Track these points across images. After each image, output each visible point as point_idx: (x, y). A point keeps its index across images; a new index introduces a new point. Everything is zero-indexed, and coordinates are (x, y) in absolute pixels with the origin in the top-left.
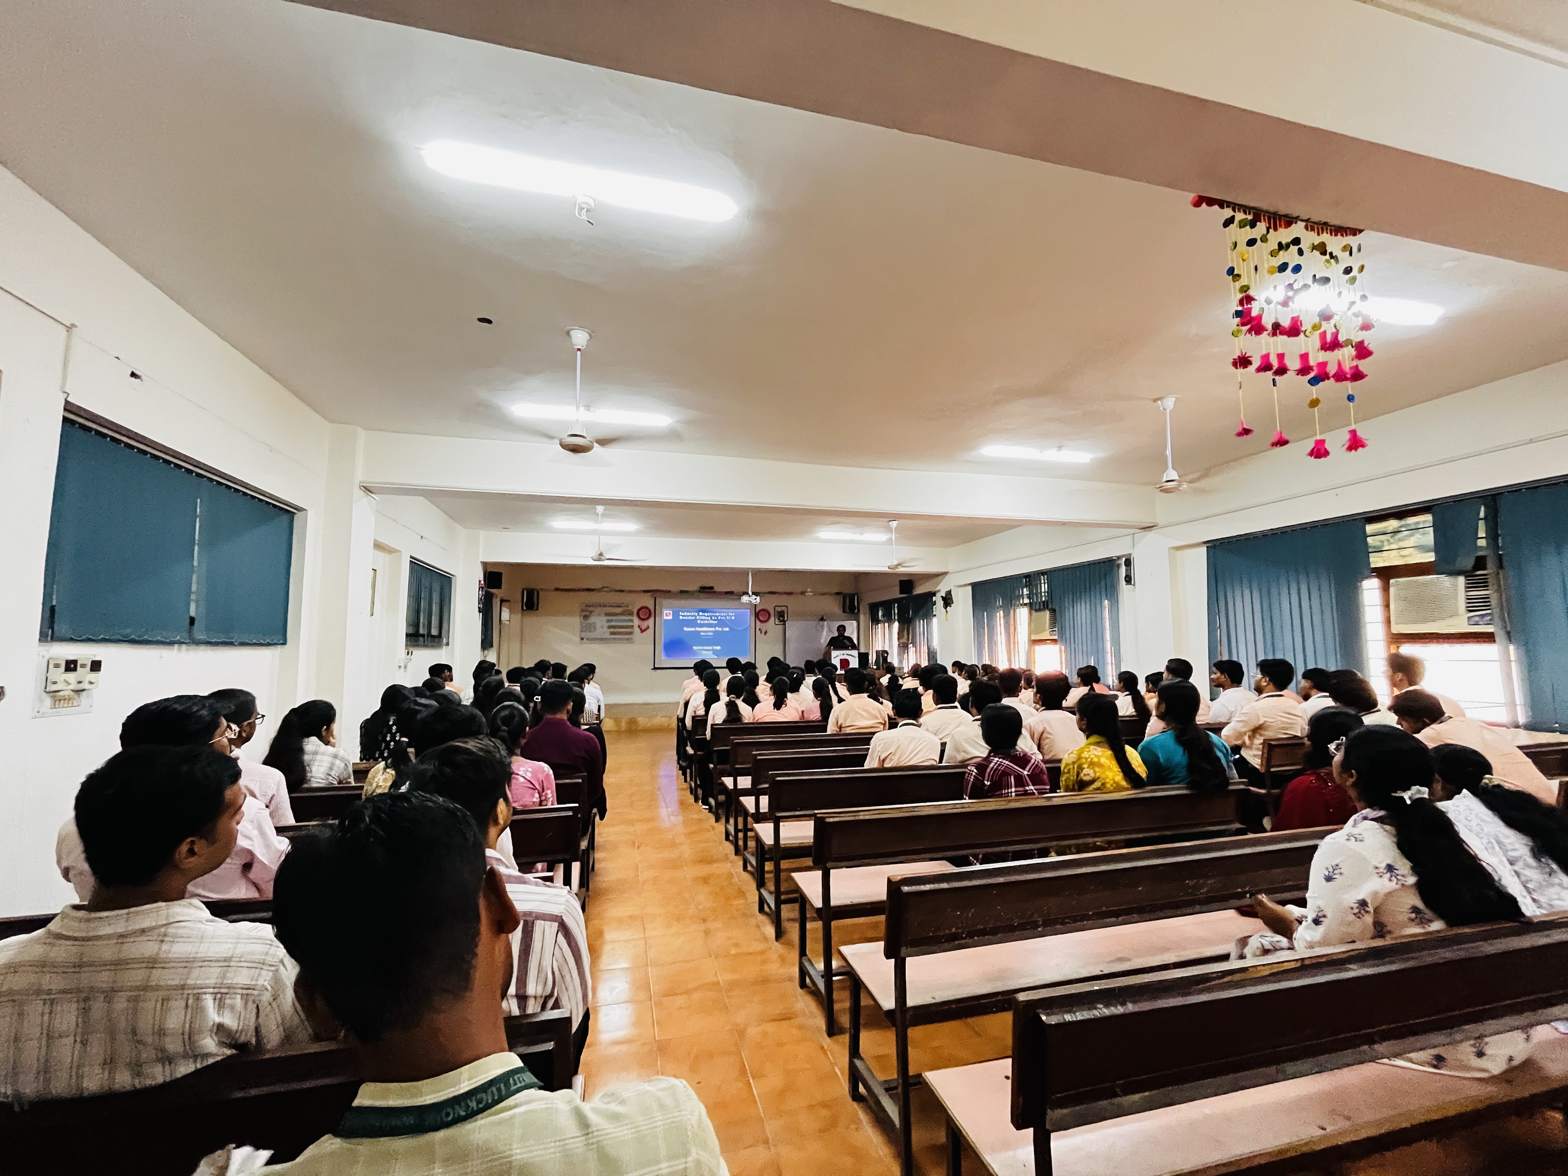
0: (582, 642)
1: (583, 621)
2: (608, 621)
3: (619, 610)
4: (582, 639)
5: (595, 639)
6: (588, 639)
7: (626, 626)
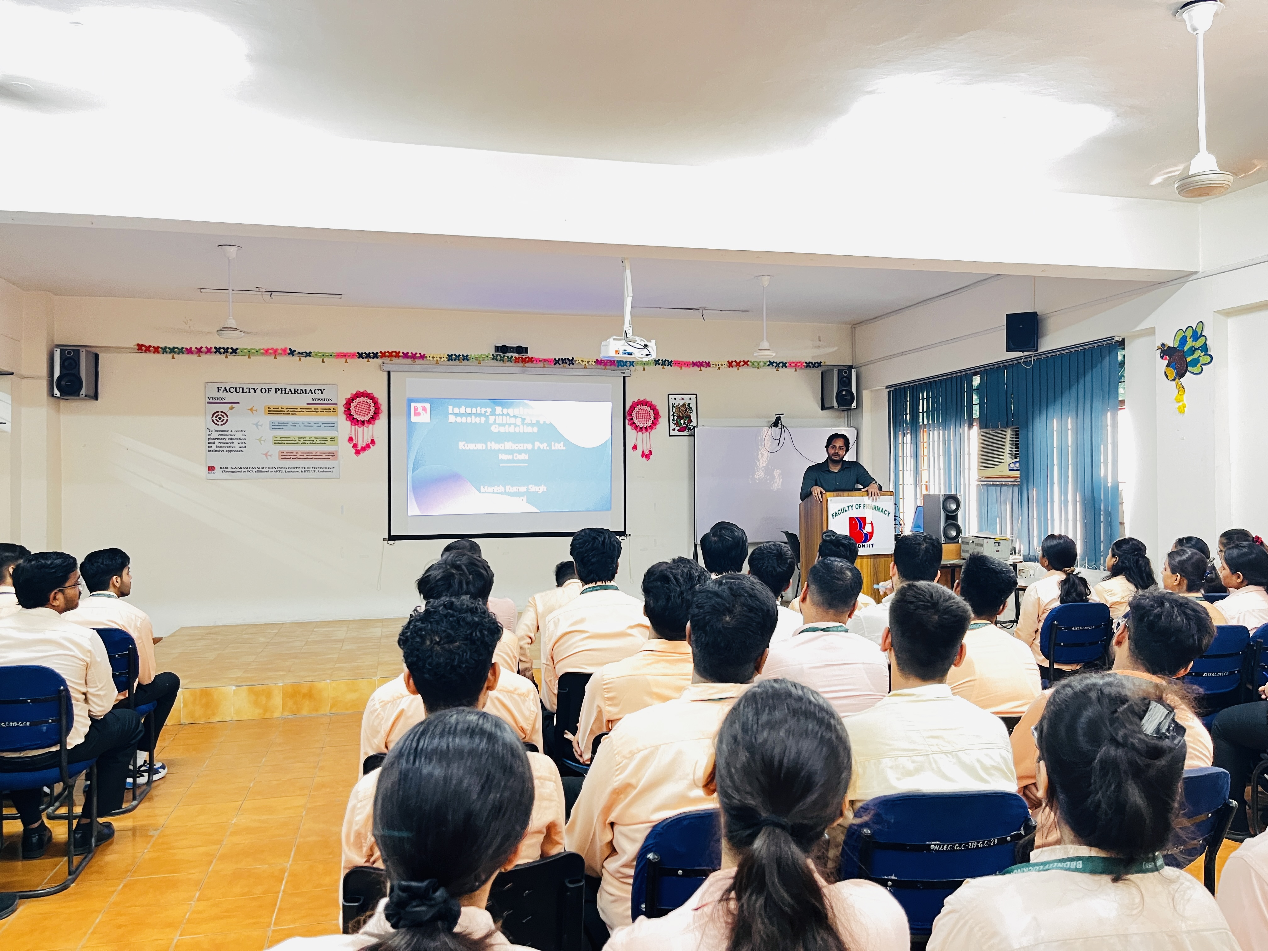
0: (211, 475)
1: (213, 427)
2: (274, 427)
3: (302, 401)
4: (211, 469)
5: (242, 470)
6: (224, 469)
7: (318, 440)
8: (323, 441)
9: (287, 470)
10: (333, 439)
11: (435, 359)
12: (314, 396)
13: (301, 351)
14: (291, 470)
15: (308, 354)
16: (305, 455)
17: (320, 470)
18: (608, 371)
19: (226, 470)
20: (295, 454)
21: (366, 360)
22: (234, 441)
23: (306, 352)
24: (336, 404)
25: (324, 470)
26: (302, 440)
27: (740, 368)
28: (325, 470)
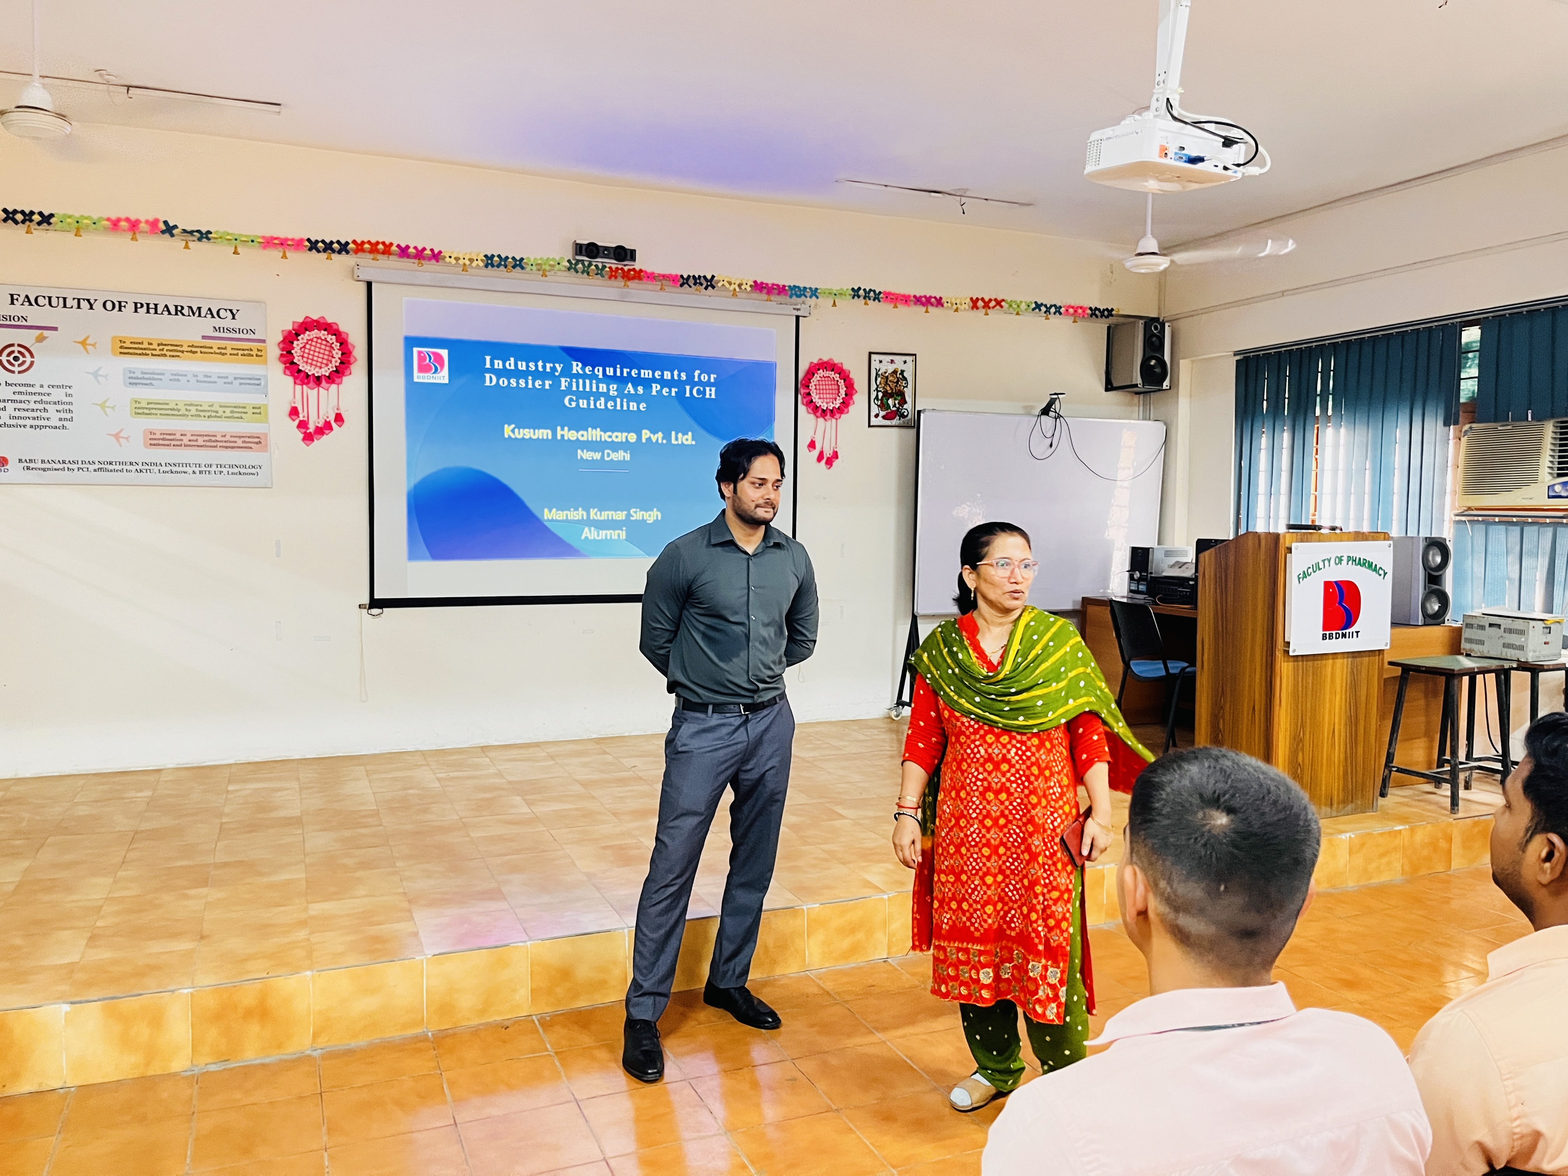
5: (66, 465)
6: (28, 464)
7: (228, 410)
8: (237, 412)
9: (163, 468)
10: (258, 411)
11: (461, 262)
12: (217, 322)
13: (189, 229)
14: (173, 468)
15: (204, 236)
16: (200, 439)
17: (231, 470)
18: (774, 303)
19: (32, 465)
20: (178, 437)
21: (323, 256)
22: (47, 406)
23: (198, 231)
24: (264, 341)
25: (239, 470)
26: (193, 409)
27: (989, 311)
28: (243, 470)
